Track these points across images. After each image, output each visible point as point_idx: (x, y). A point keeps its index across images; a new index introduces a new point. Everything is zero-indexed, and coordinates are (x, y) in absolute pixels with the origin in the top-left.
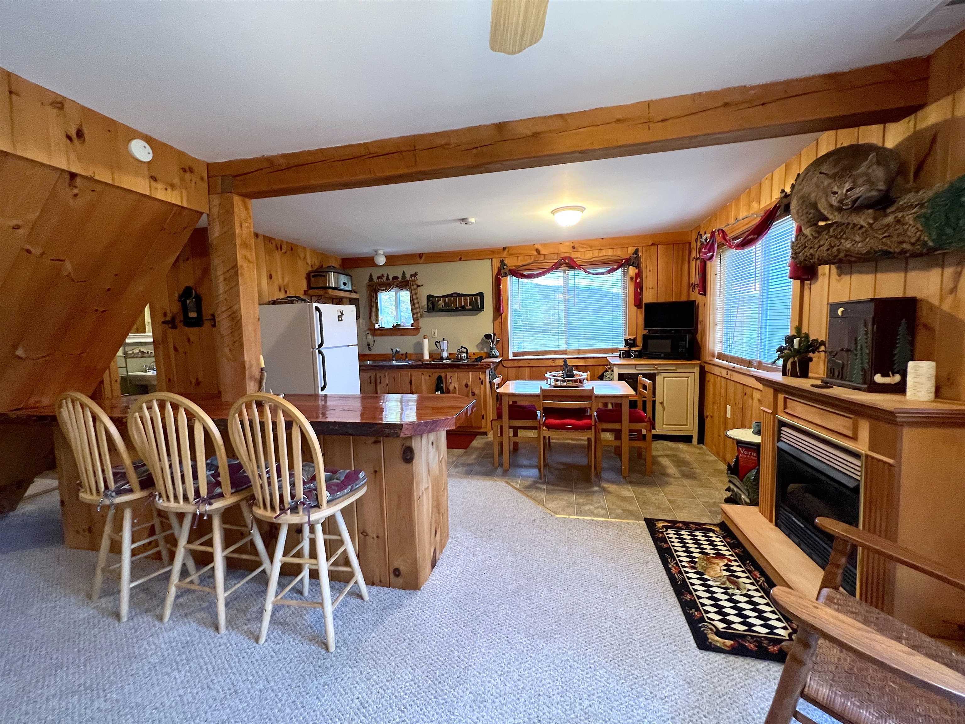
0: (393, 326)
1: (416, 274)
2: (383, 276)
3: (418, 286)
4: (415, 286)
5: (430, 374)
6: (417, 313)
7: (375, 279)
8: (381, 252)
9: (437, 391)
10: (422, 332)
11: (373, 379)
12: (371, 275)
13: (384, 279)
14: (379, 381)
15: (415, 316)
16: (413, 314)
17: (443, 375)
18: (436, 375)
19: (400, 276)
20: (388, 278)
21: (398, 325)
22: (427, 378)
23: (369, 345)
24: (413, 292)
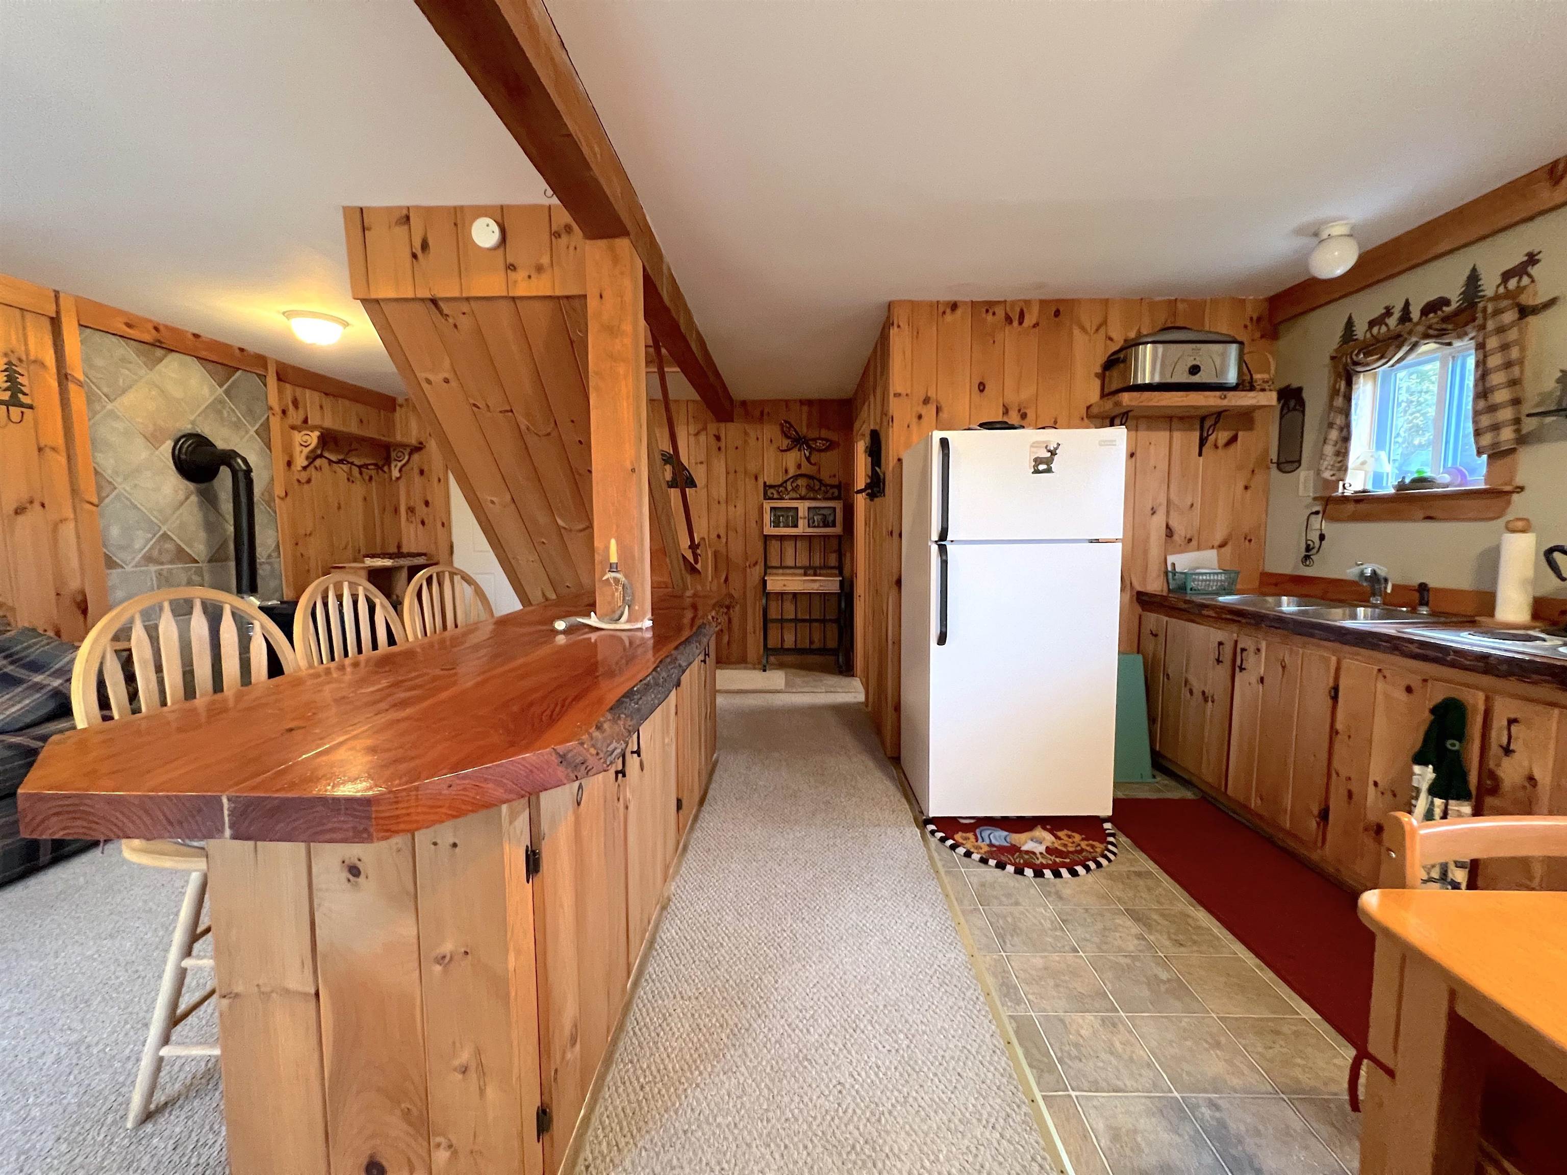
0: (1401, 487)
1: (1532, 259)
2: (1388, 312)
3: (1525, 312)
4: (1509, 317)
5: (1415, 681)
6: (1496, 428)
7: (1361, 330)
8: (1338, 229)
9: (1420, 759)
10: (1519, 505)
11: (1228, 650)
12: (1350, 324)
13: (1392, 322)
14: (1238, 662)
15: (1487, 439)
16: (1477, 433)
17: (1476, 700)
18: (1438, 694)
19: (1454, 294)
20: (1405, 316)
21: (1421, 481)
22: (1401, 695)
23: (1308, 548)
24: (1493, 343)
